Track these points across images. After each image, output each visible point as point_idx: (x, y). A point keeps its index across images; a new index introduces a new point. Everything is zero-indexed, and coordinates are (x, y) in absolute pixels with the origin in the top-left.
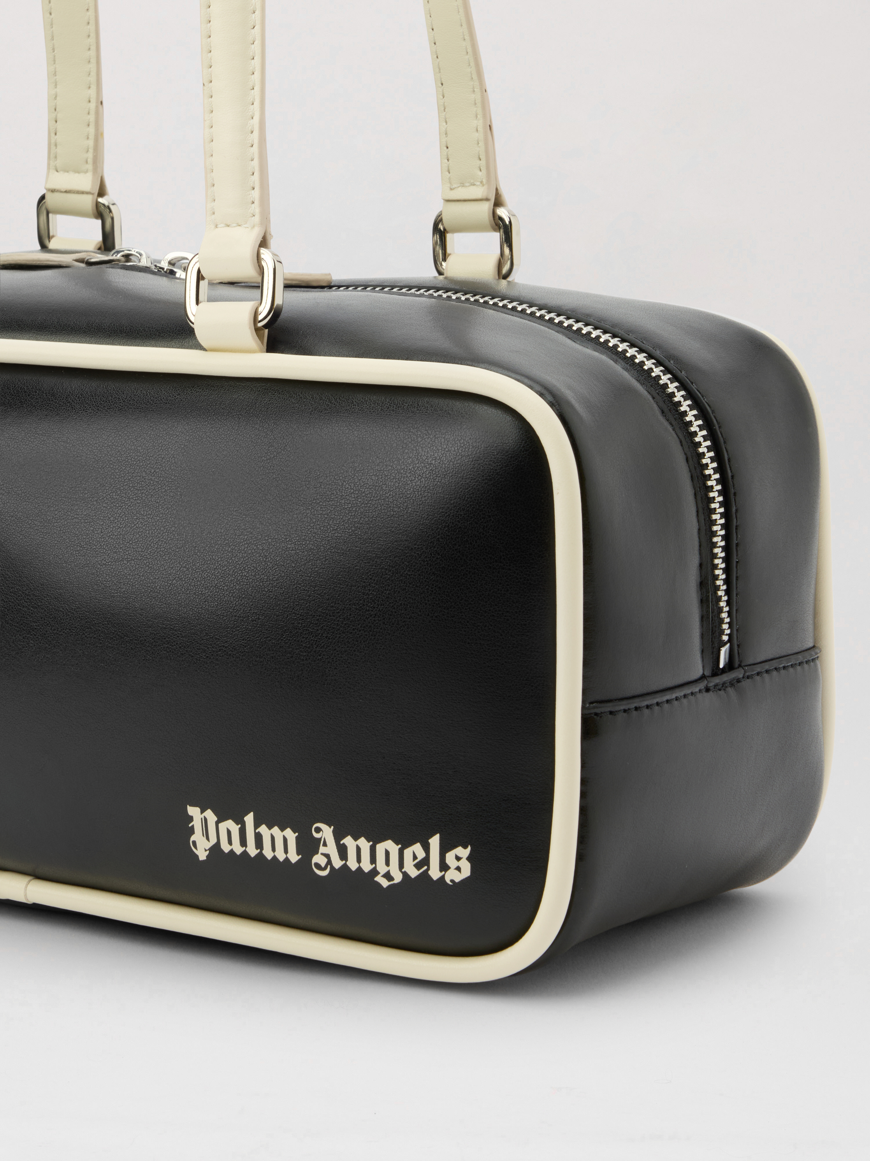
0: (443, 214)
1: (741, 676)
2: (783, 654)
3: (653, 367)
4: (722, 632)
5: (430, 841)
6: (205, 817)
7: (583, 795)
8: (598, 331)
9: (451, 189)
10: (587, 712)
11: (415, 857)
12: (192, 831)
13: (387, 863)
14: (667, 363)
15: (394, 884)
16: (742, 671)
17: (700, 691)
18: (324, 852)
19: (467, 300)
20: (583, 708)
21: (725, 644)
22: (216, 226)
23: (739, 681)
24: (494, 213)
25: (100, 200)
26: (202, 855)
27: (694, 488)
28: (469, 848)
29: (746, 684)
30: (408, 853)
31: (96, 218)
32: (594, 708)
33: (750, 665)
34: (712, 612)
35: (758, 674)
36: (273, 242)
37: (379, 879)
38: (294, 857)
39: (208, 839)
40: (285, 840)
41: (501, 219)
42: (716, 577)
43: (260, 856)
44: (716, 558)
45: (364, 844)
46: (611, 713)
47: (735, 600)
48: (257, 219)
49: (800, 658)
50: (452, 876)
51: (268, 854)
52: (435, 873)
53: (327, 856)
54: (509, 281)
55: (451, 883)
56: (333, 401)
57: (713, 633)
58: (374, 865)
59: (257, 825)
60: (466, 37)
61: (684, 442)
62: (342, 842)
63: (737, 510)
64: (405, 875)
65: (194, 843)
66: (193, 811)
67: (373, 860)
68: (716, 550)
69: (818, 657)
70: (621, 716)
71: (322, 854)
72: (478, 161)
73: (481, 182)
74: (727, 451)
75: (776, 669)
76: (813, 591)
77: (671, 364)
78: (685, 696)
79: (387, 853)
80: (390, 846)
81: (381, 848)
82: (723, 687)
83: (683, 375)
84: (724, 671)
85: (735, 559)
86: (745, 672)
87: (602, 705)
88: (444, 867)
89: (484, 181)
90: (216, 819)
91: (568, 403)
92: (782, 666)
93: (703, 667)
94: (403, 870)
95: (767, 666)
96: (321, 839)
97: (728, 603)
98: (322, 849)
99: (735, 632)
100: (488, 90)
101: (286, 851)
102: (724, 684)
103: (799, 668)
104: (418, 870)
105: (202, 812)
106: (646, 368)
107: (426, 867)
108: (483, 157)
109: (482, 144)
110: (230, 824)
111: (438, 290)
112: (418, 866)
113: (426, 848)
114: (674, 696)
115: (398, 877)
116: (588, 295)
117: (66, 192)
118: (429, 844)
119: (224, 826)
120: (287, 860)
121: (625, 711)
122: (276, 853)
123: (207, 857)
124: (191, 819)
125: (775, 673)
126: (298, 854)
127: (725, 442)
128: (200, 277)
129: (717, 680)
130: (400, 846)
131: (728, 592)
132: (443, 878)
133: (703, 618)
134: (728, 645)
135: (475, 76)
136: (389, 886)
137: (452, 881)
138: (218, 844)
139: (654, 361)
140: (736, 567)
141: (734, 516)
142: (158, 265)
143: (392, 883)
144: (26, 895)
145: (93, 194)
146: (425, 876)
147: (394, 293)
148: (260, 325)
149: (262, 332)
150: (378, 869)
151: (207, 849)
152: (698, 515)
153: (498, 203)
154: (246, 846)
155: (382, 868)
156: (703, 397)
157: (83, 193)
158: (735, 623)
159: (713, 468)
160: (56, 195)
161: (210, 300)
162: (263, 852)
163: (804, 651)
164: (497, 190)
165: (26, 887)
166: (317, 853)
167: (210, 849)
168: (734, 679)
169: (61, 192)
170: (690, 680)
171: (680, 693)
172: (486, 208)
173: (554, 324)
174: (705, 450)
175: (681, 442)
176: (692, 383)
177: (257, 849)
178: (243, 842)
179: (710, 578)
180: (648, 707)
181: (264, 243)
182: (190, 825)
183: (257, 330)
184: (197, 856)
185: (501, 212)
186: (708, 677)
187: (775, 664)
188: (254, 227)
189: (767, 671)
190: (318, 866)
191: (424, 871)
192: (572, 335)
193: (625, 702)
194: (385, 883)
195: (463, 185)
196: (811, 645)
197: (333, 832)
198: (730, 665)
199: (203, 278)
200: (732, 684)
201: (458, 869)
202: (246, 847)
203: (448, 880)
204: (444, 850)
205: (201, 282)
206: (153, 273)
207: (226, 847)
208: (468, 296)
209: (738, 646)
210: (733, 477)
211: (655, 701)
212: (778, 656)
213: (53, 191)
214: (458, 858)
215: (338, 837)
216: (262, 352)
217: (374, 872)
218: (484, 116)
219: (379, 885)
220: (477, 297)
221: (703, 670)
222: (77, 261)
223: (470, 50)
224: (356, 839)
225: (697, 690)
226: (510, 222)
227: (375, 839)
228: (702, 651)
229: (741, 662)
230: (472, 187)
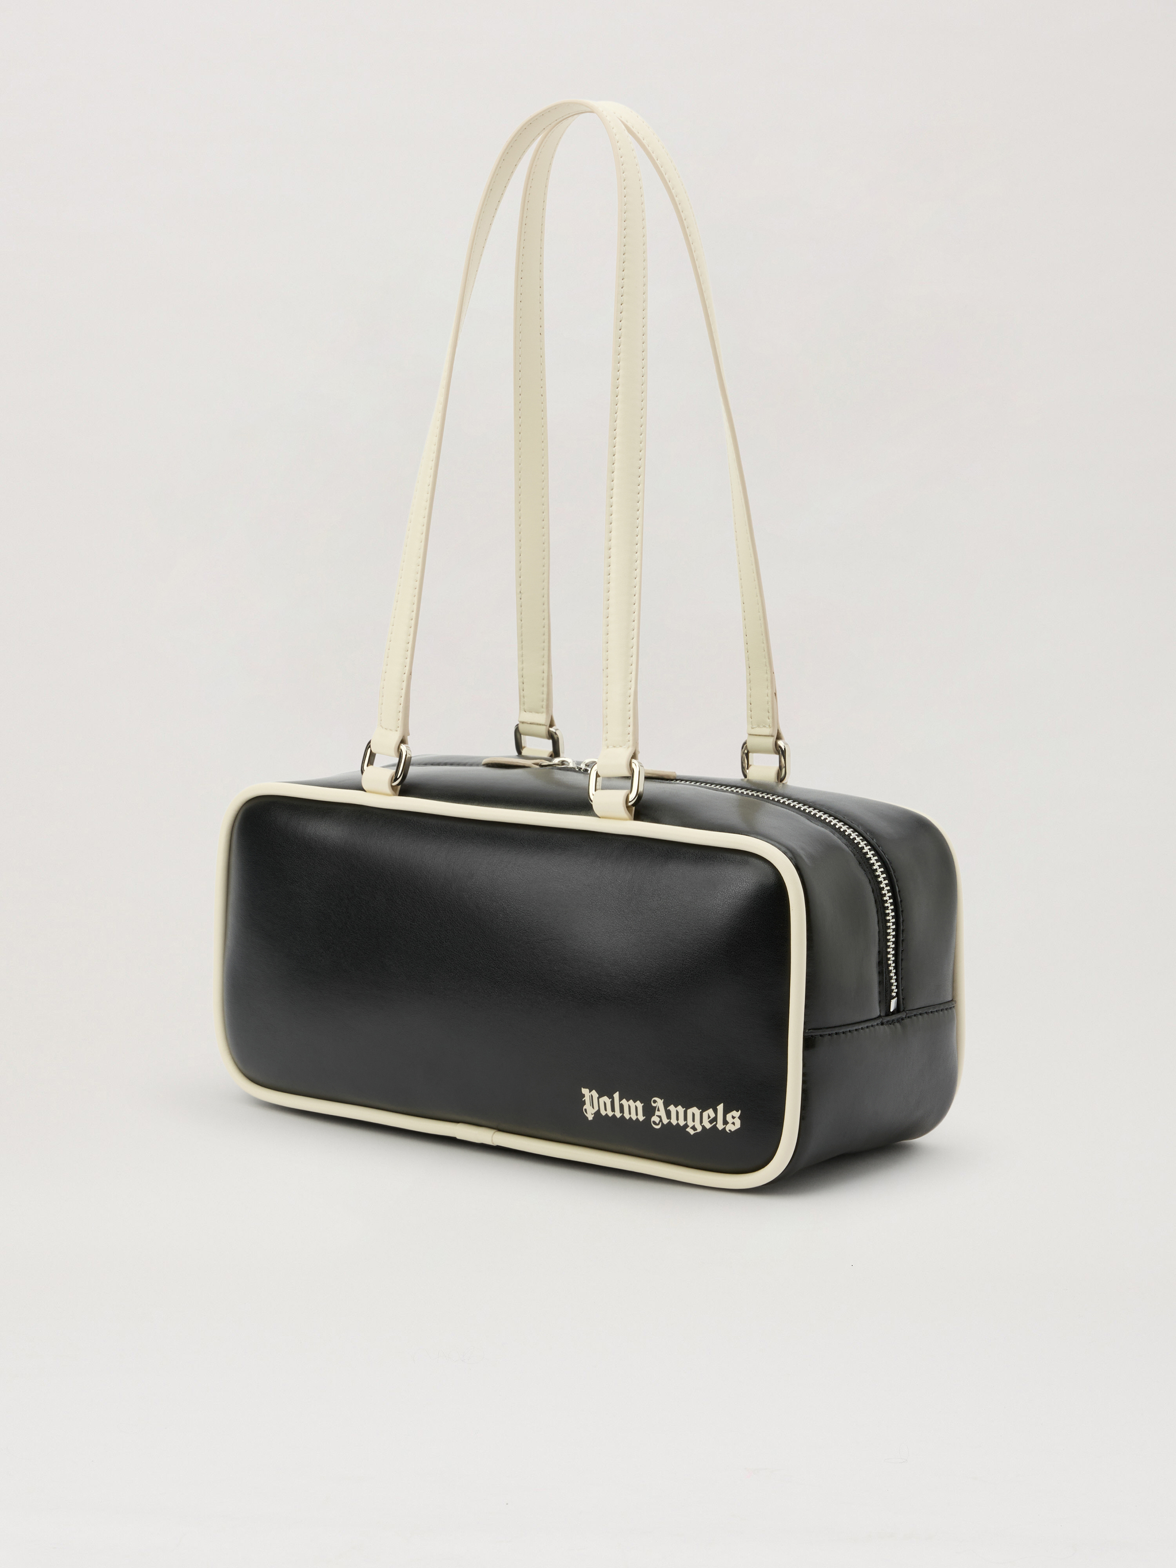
0: (747, 742)
1: (904, 1016)
2: (931, 1004)
3: (856, 837)
4: (892, 991)
5: (717, 1107)
6: (592, 1095)
7: (804, 1082)
8: (826, 815)
9: (752, 728)
10: (806, 1035)
11: (709, 1117)
12: (584, 1103)
13: (694, 1121)
14: (865, 835)
15: (697, 1133)
16: (905, 1014)
17: (877, 1024)
18: (658, 1115)
19: (753, 795)
20: (804, 1032)
21: (894, 998)
22: (608, 747)
23: (902, 1019)
24: (776, 743)
25: (551, 729)
26: (590, 1117)
27: (877, 907)
28: (740, 1111)
29: (907, 1021)
30: (705, 1114)
31: (549, 739)
32: (811, 1032)
33: (910, 1010)
34: (886, 979)
35: (915, 1015)
36: (639, 756)
37: (688, 1130)
38: (641, 1118)
39: (593, 1108)
40: (636, 1108)
41: (780, 747)
42: (889, 959)
43: (623, 1117)
44: (889, 948)
45: (680, 1109)
46: (821, 1036)
47: (900, 972)
48: (631, 743)
49: (942, 1007)
50: (730, 1128)
51: (627, 1116)
52: (720, 1126)
53: (660, 1117)
54: (783, 784)
55: (729, 1132)
56: (670, 851)
57: (886, 991)
58: (686, 1122)
59: (620, 1099)
60: (764, 642)
61: (872, 881)
62: (668, 1109)
63: (903, 921)
64: (703, 1127)
65: (586, 1110)
66: (585, 1091)
67: (685, 1119)
68: (889, 944)
69: (954, 1007)
70: (827, 1038)
71: (657, 1116)
72: (768, 713)
73: (769, 726)
74: (898, 887)
75: (926, 1013)
76: (952, 968)
77: (868, 836)
78: (867, 1027)
79: (694, 1115)
80: (695, 1110)
81: (690, 1112)
82: (893, 1022)
83: (874, 842)
84: (893, 1013)
85: (901, 949)
86: (907, 1014)
87: (816, 1031)
88: (725, 1122)
89: (771, 725)
90: (598, 1096)
91: (801, 857)
92: (930, 1011)
93: (880, 1011)
94: (702, 1124)
95: (920, 1011)
96: (656, 1107)
97: (896, 974)
98: (657, 1113)
99: (901, 991)
100: (775, 673)
101: (637, 1114)
102: (893, 1021)
103: (941, 1013)
104: (711, 1124)
105: (590, 1092)
106: (851, 837)
107: (715, 1123)
108: (770, 711)
109: (770, 703)
110: (605, 1099)
111: (737, 787)
112: (711, 1122)
113: (716, 1111)
114: (860, 1027)
115: (699, 1129)
116: (825, 793)
117: (530, 724)
118: (717, 1109)
119: (602, 1100)
120: (637, 1119)
121: (829, 1035)
122: (631, 1116)
123: (593, 1118)
124: (584, 1096)
125: (925, 1015)
126: (644, 1116)
127: (897, 881)
128: (597, 776)
129: (888, 1018)
130: (701, 1110)
131: (895, 968)
132: (724, 1128)
133: (880, 983)
134: (896, 998)
135: (768, 664)
136: (695, 1133)
137: (730, 1130)
138: (599, 1110)
139: (857, 833)
140: (902, 953)
141: (902, 924)
142: (579, 766)
143: (696, 1132)
144: (492, 1141)
145: (546, 726)
146: (715, 1127)
147: (702, 787)
148: (630, 804)
149: (631, 808)
150: (688, 1124)
151: (593, 1113)
152: (878, 923)
153: (779, 737)
154: (623, 1113)
155: (690, 1123)
156: (885, 854)
157: (540, 725)
158: (900, 984)
159: (889, 896)
160: (525, 725)
161: (603, 789)
162: (624, 1115)
163: (945, 1003)
164: (778, 730)
165: (492, 1136)
166: (654, 1115)
167: (594, 1114)
168: (899, 1018)
169: (528, 723)
170: (871, 1018)
171: (864, 1025)
172: (771, 741)
173: (801, 811)
174: (885, 886)
175: (870, 881)
176: (879, 847)
177: (621, 1113)
178: (613, 1110)
179: (884, 959)
180: (843, 1033)
181: (634, 756)
182: (583, 1100)
183: (628, 807)
184: (587, 1118)
185: (780, 743)
186: (884, 1016)
187: (926, 1010)
188: (629, 747)
189: (920, 1014)
190: (655, 1123)
191: (714, 1125)
192: (810, 817)
193: (829, 1030)
194: (692, 1132)
195: (759, 726)
196: (950, 999)
197: (663, 1102)
198: (898, 1010)
199: (599, 776)
200: (898, 1021)
201: (733, 1123)
202: (615, 1112)
203: (727, 1130)
204: (726, 1112)
205: (598, 778)
206: (576, 771)
207: (603, 1113)
208: (753, 793)
209: (903, 999)
210: (901, 901)
211: (848, 1030)
212: (928, 1005)
213: (523, 723)
214: (733, 1118)
215: (666, 1105)
216: (631, 820)
217: (686, 1126)
218: (772, 688)
219: (688, 1133)
220: (758, 793)
221: (880, 1013)
222: (534, 764)
223: (766, 649)
224: (676, 1107)
225: (876, 1024)
226: (785, 749)
227: (687, 1107)
228: (880, 1002)
229: (905, 1008)
230: (764, 728)
